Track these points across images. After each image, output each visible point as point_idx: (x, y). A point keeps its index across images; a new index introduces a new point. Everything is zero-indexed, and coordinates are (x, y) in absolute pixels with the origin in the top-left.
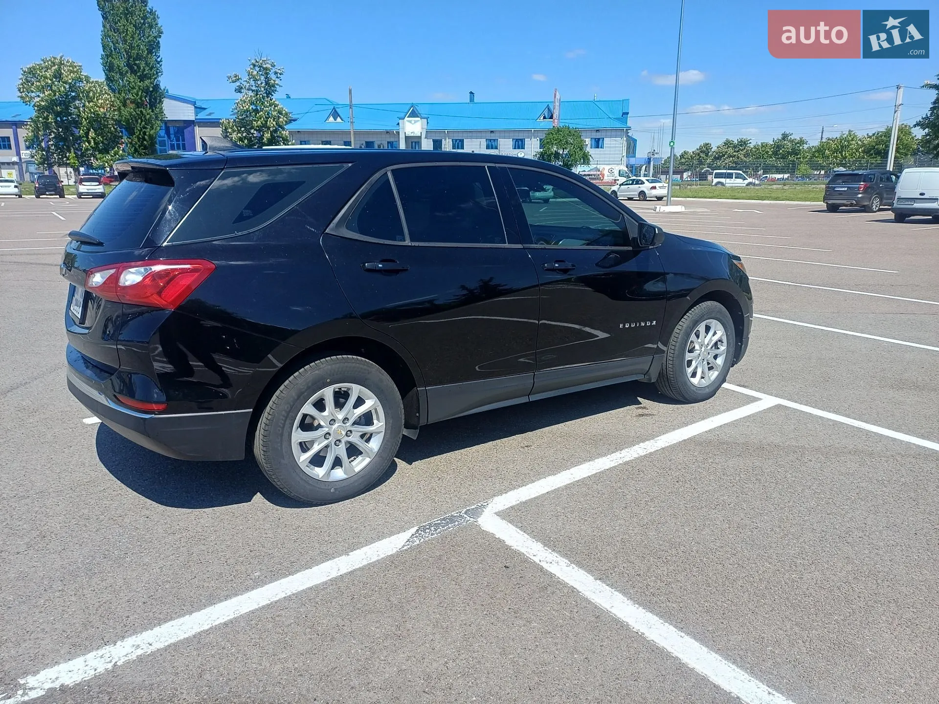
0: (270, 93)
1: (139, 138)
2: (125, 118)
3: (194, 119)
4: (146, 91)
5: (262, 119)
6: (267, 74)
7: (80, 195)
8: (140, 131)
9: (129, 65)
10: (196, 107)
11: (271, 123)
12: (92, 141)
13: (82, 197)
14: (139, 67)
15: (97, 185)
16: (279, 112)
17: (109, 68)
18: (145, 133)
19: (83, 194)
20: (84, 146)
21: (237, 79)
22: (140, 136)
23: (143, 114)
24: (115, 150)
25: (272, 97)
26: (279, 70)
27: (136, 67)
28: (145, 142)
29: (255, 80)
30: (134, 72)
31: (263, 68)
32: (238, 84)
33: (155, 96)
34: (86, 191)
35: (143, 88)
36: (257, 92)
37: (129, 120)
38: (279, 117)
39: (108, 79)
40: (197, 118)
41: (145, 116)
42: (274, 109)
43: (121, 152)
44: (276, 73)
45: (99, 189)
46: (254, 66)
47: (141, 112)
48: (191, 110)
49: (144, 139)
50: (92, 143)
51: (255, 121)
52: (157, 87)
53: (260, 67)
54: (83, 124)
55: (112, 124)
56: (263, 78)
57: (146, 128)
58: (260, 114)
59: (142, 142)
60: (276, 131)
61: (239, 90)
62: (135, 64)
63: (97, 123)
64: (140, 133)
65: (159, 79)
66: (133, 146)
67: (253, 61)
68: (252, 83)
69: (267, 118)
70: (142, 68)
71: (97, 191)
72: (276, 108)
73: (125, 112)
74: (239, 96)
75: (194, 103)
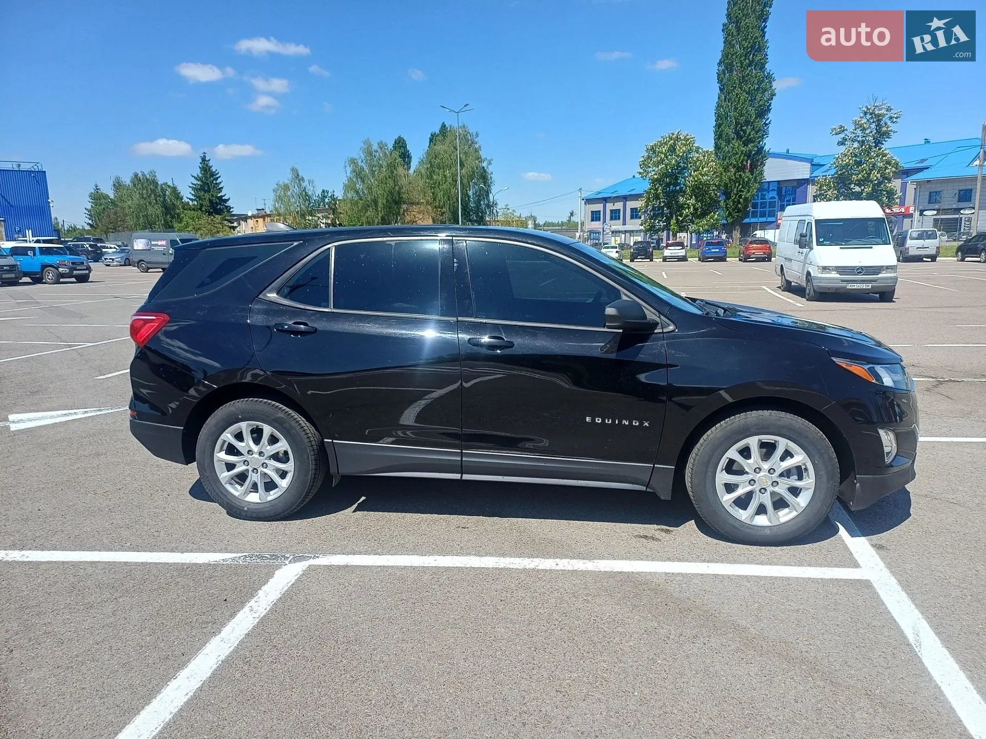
0: (879, 142)
1: (734, 202)
2: (725, 183)
3: (809, 177)
4: (748, 155)
5: (864, 172)
6: (879, 121)
7: (665, 259)
8: (736, 195)
9: (737, 133)
10: (812, 165)
11: (875, 175)
12: (692, 208)
13: (667, 260)
14: (745, 132)
15: (681, 249)
16: (887, 163)
17: (719, 136)
18: (740, 196)
19: (667, 257)
20: (685, 212)
21: (842, 130)
22: (736, 200)
23: (741, 178)
24: (711, 215)
25: (882, 146)
26: (895, 114)
27: (742, 133)
28: (740, 206)
29: (864, 129)
30: (739, 137)
31: (875, 115)
32: (842, 136)
33: (757, 158)
34: (670, 255)
35: (746, 152)
36: (862, 143)
37: (727, 184)
38: (886, 168)
39: (717, 147)
40: (813, 175)
41: (744, 180)
42: (881, 159)
43: (716, 216)
44: (891, 118)
45: (681, 252)
46: (865, 113)
47: (740, 175)
48: (806, 168)
49: (739, 202)
50: (692, 210)
51: (855, 174)
52: (760, 150)
53: (871, 114)
54: (687, 192)
55: (713, 190)
56: (873, 126)
57: (743, 191)
58: (863, 166)
59: (737, 205)
60: (880, 183)
61: (842, 143)
62: (742, 130)
63: (699, 190)
64: (736, 197)
65: (765, 141)
66: (728, 210)
67: (865, 109)
68: (859, 132)
69: (871, 170)
70: (748, 133)
71: (679, 255)
72: (884, 158)
73: (725, 178)
74: (842, 149)
75: (810, 161)
